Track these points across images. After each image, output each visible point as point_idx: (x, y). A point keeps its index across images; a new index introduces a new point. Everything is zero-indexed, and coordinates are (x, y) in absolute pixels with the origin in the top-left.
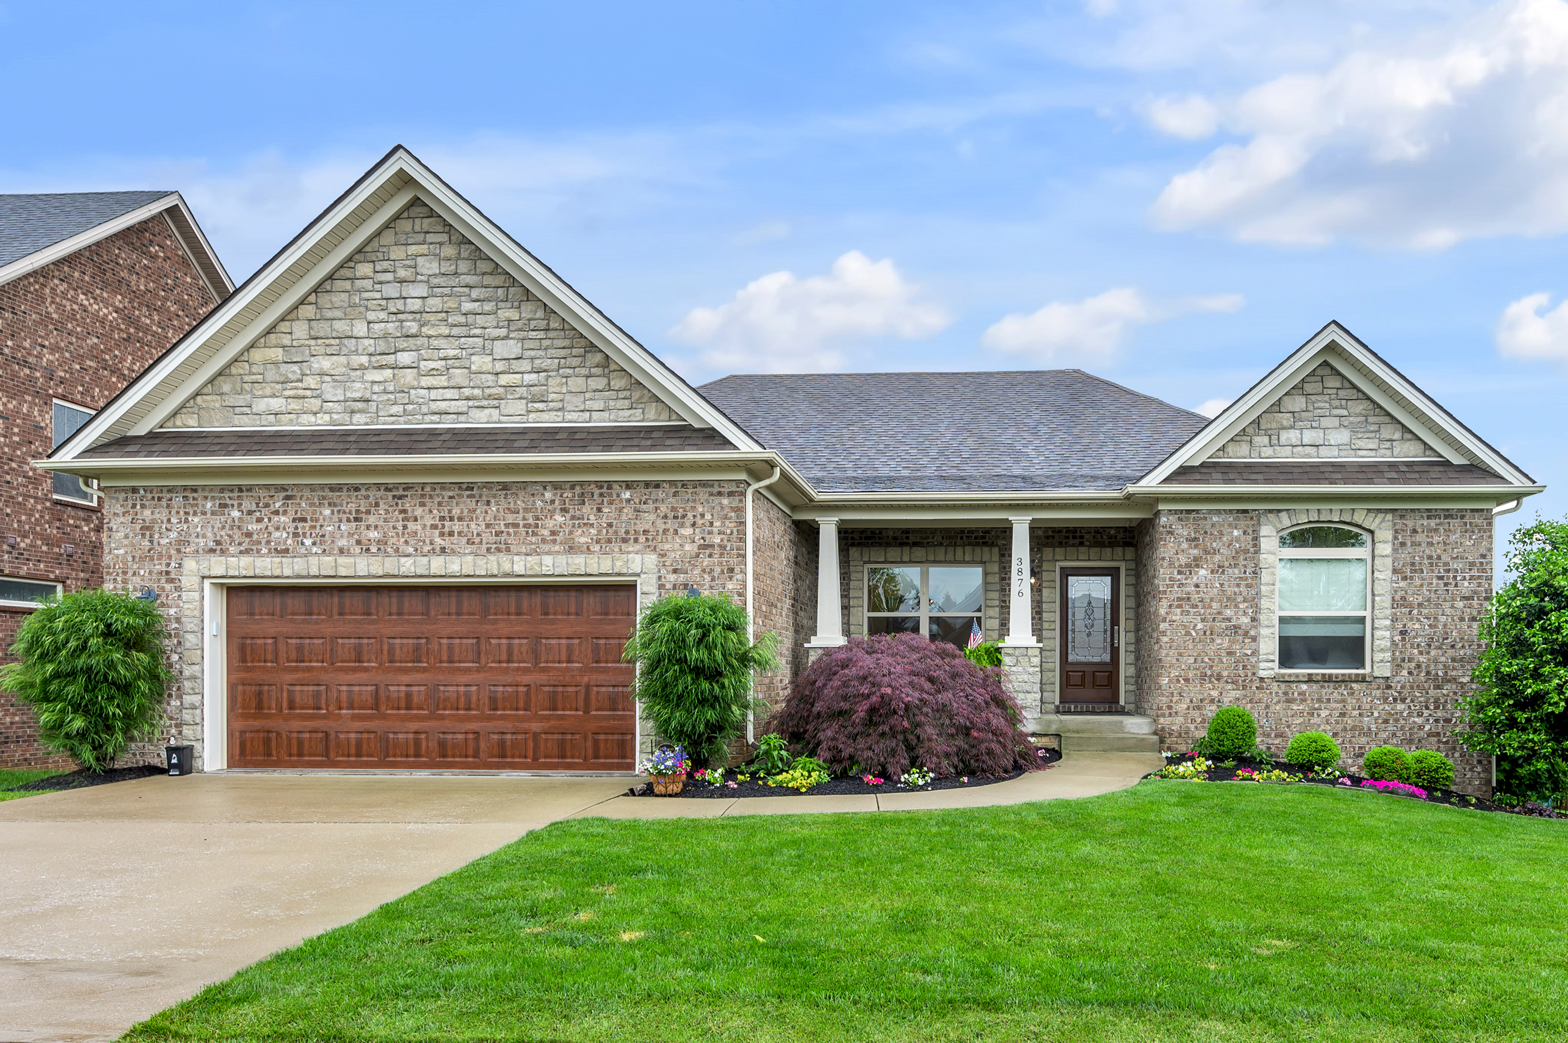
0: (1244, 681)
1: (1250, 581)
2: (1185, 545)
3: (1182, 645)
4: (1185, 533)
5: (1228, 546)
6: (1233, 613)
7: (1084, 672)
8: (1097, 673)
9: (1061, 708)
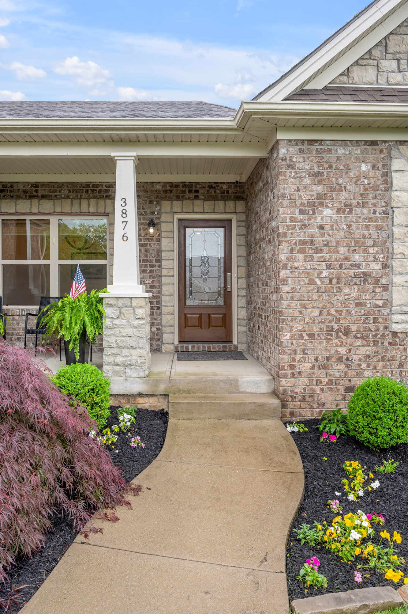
0: (375, 336)
1: (380, 222)
2: (307, 181)
3: (306, 295)
4: (307, 167)
5: (356, 183)
6: (362, 259)
7: (201, 314)
8: (212, 316)
9: (179, 348)
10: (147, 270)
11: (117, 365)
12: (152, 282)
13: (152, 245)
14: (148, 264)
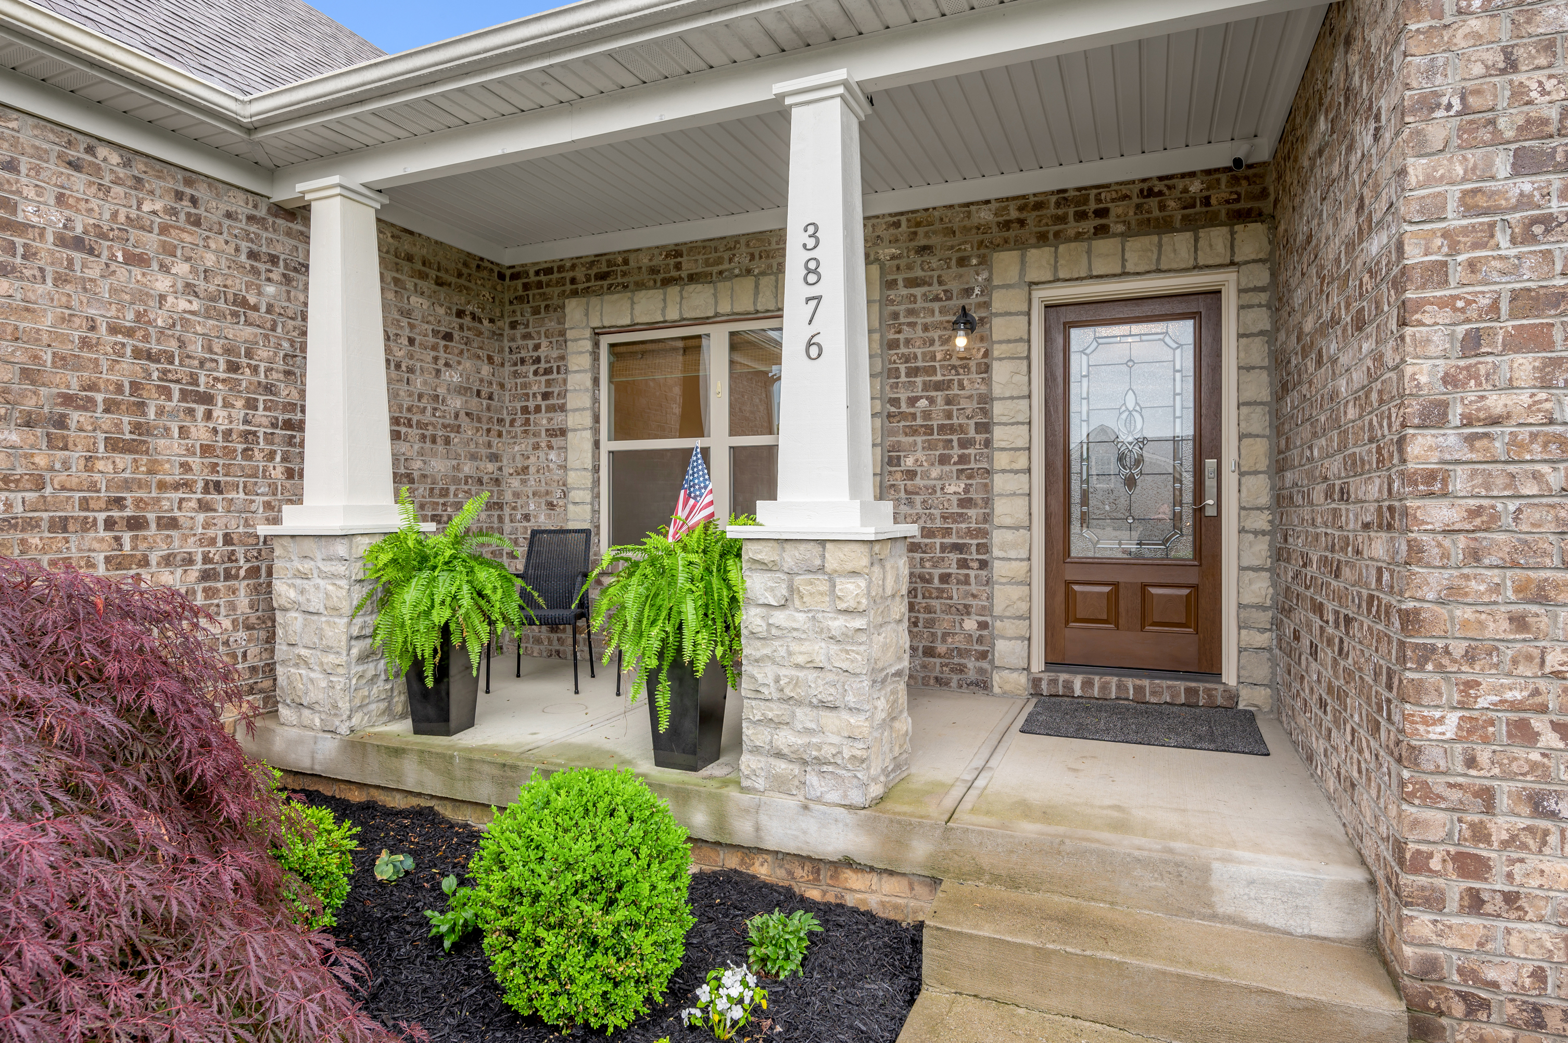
7: (1116, 585)
8: (1154, 591)
9: (1044, 685)
10: (950, 457)
11: (779, 755)
12: (966, 491)
13: (965, 382)
14: (955, 438)
